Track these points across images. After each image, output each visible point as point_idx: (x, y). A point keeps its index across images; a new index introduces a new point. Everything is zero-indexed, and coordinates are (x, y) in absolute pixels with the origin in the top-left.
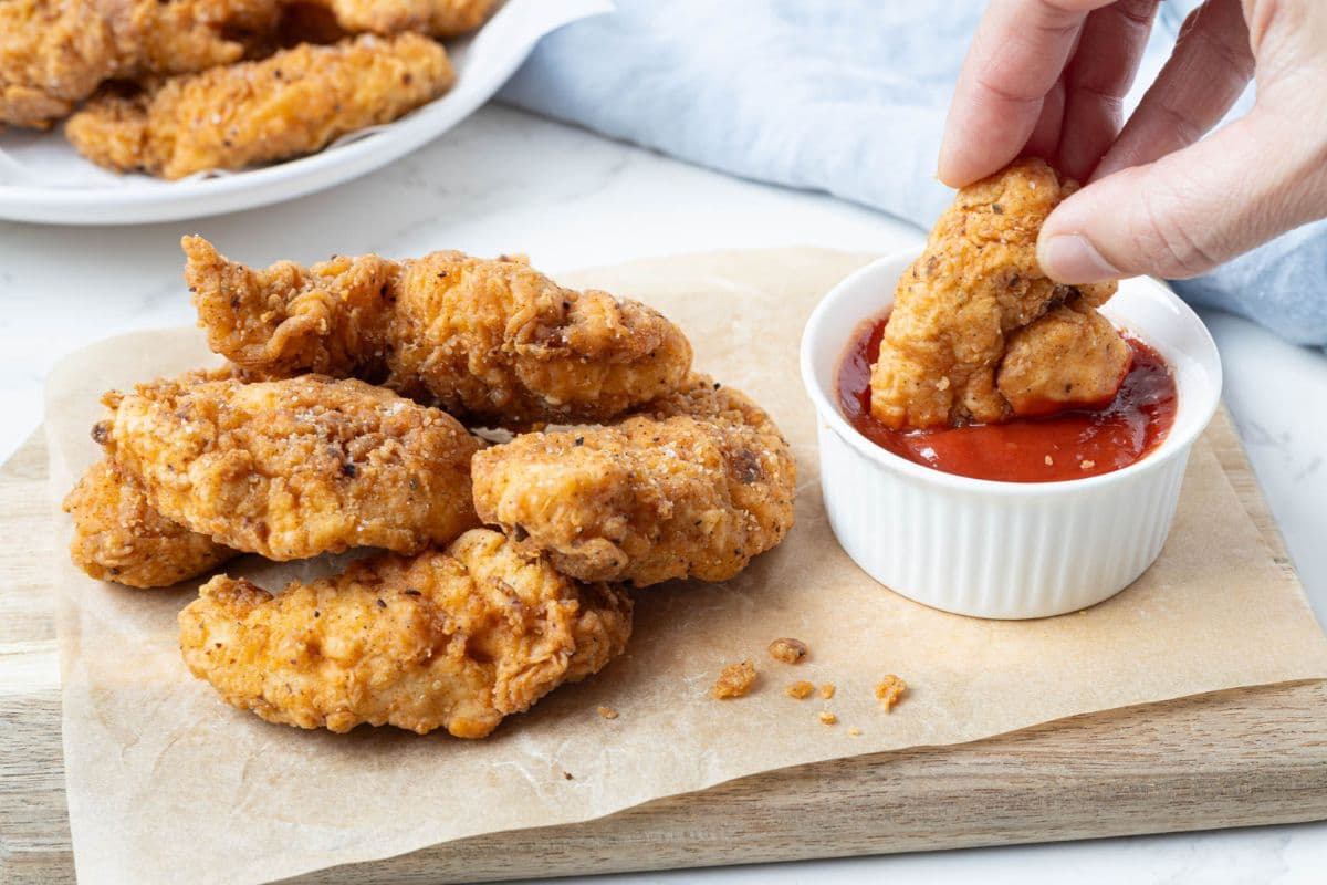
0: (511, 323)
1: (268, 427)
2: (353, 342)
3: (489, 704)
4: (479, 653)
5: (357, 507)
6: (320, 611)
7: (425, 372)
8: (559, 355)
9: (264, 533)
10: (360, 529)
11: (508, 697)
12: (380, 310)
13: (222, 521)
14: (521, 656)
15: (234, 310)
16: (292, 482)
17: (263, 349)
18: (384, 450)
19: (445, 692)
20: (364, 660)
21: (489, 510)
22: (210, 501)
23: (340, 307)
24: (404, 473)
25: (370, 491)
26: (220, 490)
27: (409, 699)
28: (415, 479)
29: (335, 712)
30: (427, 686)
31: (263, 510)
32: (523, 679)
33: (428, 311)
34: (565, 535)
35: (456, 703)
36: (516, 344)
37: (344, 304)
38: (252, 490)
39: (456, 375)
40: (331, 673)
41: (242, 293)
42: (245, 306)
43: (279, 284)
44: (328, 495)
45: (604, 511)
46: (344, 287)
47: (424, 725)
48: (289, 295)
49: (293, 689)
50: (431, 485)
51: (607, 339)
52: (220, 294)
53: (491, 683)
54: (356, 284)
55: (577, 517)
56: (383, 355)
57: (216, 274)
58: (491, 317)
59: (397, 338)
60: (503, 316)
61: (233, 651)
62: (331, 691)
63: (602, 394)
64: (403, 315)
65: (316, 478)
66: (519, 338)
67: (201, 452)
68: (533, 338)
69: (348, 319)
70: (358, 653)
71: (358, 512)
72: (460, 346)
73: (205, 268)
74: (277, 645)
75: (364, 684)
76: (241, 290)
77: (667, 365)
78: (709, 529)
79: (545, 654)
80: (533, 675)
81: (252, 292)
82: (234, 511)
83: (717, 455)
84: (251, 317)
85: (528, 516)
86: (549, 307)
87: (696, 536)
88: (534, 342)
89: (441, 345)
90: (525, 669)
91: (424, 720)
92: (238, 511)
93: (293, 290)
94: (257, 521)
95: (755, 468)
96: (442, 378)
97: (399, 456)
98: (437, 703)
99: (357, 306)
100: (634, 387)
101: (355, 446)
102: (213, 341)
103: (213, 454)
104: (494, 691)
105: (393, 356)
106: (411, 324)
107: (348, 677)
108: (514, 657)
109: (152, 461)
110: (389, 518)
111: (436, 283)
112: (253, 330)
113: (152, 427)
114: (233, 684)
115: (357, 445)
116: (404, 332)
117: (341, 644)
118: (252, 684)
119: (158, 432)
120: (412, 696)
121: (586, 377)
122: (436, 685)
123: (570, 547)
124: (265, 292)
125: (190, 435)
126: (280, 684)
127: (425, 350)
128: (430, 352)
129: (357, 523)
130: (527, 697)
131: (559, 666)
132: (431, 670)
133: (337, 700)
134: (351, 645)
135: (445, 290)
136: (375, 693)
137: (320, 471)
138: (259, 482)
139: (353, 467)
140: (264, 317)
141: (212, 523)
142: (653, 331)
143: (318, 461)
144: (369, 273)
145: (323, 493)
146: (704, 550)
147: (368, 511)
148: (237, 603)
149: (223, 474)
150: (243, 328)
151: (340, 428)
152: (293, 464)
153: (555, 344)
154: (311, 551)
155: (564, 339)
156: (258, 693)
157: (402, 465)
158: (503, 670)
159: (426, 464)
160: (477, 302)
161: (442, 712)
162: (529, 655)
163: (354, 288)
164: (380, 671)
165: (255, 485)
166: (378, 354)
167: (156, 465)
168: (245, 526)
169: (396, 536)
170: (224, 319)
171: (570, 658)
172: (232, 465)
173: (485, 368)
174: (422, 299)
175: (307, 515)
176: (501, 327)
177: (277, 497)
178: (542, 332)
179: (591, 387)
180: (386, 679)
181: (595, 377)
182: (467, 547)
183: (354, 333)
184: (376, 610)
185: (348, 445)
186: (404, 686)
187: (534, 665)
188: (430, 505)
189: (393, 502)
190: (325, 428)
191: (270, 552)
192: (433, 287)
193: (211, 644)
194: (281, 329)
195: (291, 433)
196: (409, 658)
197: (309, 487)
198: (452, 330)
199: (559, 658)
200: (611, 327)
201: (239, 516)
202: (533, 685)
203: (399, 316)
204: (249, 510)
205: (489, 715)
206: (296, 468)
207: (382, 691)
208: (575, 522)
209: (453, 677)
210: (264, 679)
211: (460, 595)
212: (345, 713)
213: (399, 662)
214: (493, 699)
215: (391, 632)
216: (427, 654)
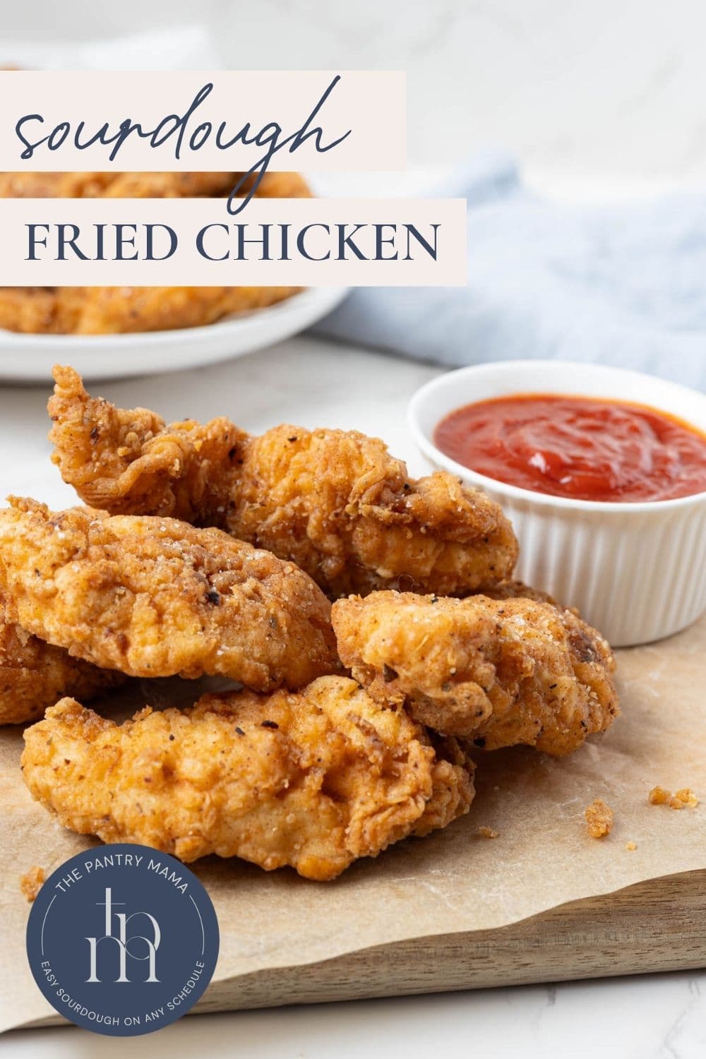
0: (358, 484)
1: (137, 548)
2: (198, 494)
3: (341, 844)
4: (334, 791)
5: (218, 632)
6: (175, 735)
7: (264, 533)
8: (401, 521)
9: (124, 645)
10: (220, 653)
11: (362, 837)
12: (227, 468)
13: (84, 627)
14: (379, 794)
15: (92, 442)
16: (157, 599)
17: (114, 483)
18: (248, 586)
19: (298, 827)
20: (221, 784)
21: (353, 653)
22: (75, 605)
23: (192, 456)
24: (265, 611)
25: (232, 621)
26: (86, 596)
27: (261, 830)
28: (275, 618)
29: (186, 835)
30: (281, 818)
31: (126, 623)
32: (380, 818)
33: (275, 471)
34: (438, 675)
35: (307, 841)
36: (360, 505)
37: (196, 454)
38: (117, 600)
39: (293, 538)
40: (186, 795)
41: (103, 425)
42: (103, 439)
43: (138, 424)
44: (192, 616)
45: (477, 656)
46: (198, 438)
47: (274, 859)
48: (146, 437)
49: (144, 809)
50: (289, 627)
51: (449, 512)
52: (82, 423)
53: (344, 823)
54: (210, 437)
55: (453, 657)
56: (225, 512)
57: (80, 405)
58: (339, 476)
59: (240, 497)
60: (352, 475)
61: (82, 767)
62: (184, 813)
63: (434, 571)
64: (248, 476)
65: (182, 598)
66: (364, 499)
67: (70, 559)
68: (377, 500)
69: (198, 468)
70: (215, 777)
71: (219, 637)
72: (302, 508)
73: (70, 398)
74: (130, 764)
75: (218, 807)
76: (103, 422)
77: (499, 553)
78: (562, 694)
79: (403, 795)
80: (389, 816)
81: (112, 426)
82: (97, 620)
83: (562, 630)
84: (107, 450)
85: (401, 655)
86: (396, 474)
87: (551, 700)
88: (379, 505)
89: (283, 506)
90: (381, 810)
91: (274, 855)
92: (101, 620)
93: (150, 433)
94: (119, 632)
95: (593, 650)
96: (279, 540)
97: (260, 595)
98: (289, 838)
99: (207, 458)
100: (465, 569)
101: (218, 579)
102: (67, 470)
103: (82, 562)
104: (347, 831)
105: (234, 514)
106: (256, 485)
107: (204, 800)
108: (372, 797)
109: (18, 567)
110: (247, 650)
111: (285, 447)
112: (106, 465)
113: (24, 531)
115: (221, 578)
116: (247, 491)
117: (199, 766)
118: (100, 802)
119: (30, 536)
120: (264, 828)
121: (422, 551)
122: (290, 819)
123: (440, 689)
124: (124, 429)
125: (62, 540)
126: (130, 803)
127: (266, 509)
128: (272, 512)
129: (217, 647)
130: (381, 839)
131: (416, 809)
132: (285, 803)
133: (190, 823)
134: (209, 768)
135: (295, 454)
136: (228, 819)
137: (186, 591)
138: (125, 594)
139: (217, 596)
140: (121, 451)
141: (73, 629)
142: (492, 513)
143: (185, 582)
144: (223, 430)
145: (187, 612)
146: (556, 715)
147: (228, 639)
148: (85, 725)
149: (90, 580)
150: (97, 460)
151: (206, 560)
152: (160, 582)
153: (400, 508)
154: (170, 669)
155: (408, 505)
156: (106, 812)
157: (263, 603)
158: (358, 810)
159: (286, 607)
160: (327, 460)
161: (292, 849)
162: (386, 795)
163: (207, 441)
164: (236, 796)
165: (121, 597)
166: (221, 509)
167: (22, 572)
168: (107, 636)
169: (253, 667)
170: (82, 449)
171: (427, 802)
172: (101, 573)
173: (322, 531)
174: (270, 461)
175: (170, 632)
176: (347, 488)
177: (141, 611)
178: (387, 495)
179: (426, 560)
180: (241, 806)
181: (430, 551)
182: (320, 691)
183: (202, 482)
184: (234, 736)
185: (212, 577)
186: (258, 817)
187: (391, 806)
188: (287, 645)
189: (253, 634)
190: (192, 557)
191: (128, 665)
192: (282, 450)
193: (58, 760)
194: (135, 465)
195: (159, 555)
196: (266, 786)
197: (173, 605)
198: (295, 492)
199: (416, 802)
200: (454, 499)
201: (101, 626)
202: (389, 827)
203: (245, 477)
204: (111, 621)
205: (340, 856)
206: (162, 586)
207: (236, 818)
208: (452, 661)
209: (307, 812)
210: (113, 797)
211: (318, 731)
212: (196, 838)
213: (256, 788)
214: (346, 840)
215: (249, 759)
216: (284, 784)
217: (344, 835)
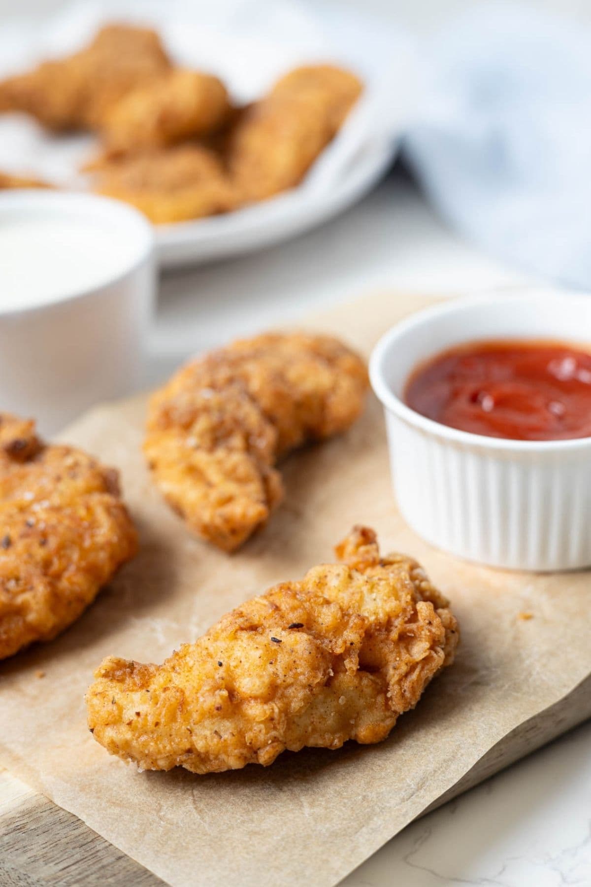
3: (387, 707)
4: (369, 665)
6: (222, 661)
14: (405, 657)
19: (349, 705)
20: (280, 692)
27: (323, 718)
29: (265, 744)
30: (334, 703)
32: (414, 676)
40: (255, 710)
47: (339, 739)
49: (223, 734)
53: (384, 689)
62: (259, 727)
70: (274, 688)
74: (196, 699)
75: (286, 713)
80: (420, 672)
90: (412, 669)
91: (338, 735)
98: (344, 717)
104: (389, 695)
107: (273, 709)
108: (401, 661)
114: (161, 746)
117: (256, 683)
118: (180, 740)
120: (325, 716)
122: (342, 700)
131: (439, 658)
132: (334, 689)
133: (266, 734)
134: (266, 680)
148: (135, 676)
156: (188, 746)
158: (393, 676)
161: (348, 725)
162: (410, 655)
164: (297, 699)
171: (444, 650)
180: (302, 704)
184: (275, 647)
186: (317, 709)
187: (417, 663)
196: (317, 681)
199: (436, 652)
202: (423, 681)
205: (387, 717)
207: (300, 717)
209: (353, 690)
210: (191, 733)
211: (336, 619)
212: (275, 744)
213: (310, 686)
214: (390, 703)
215: (295, 662)
216: (329, 673)
217: (387, 699)
